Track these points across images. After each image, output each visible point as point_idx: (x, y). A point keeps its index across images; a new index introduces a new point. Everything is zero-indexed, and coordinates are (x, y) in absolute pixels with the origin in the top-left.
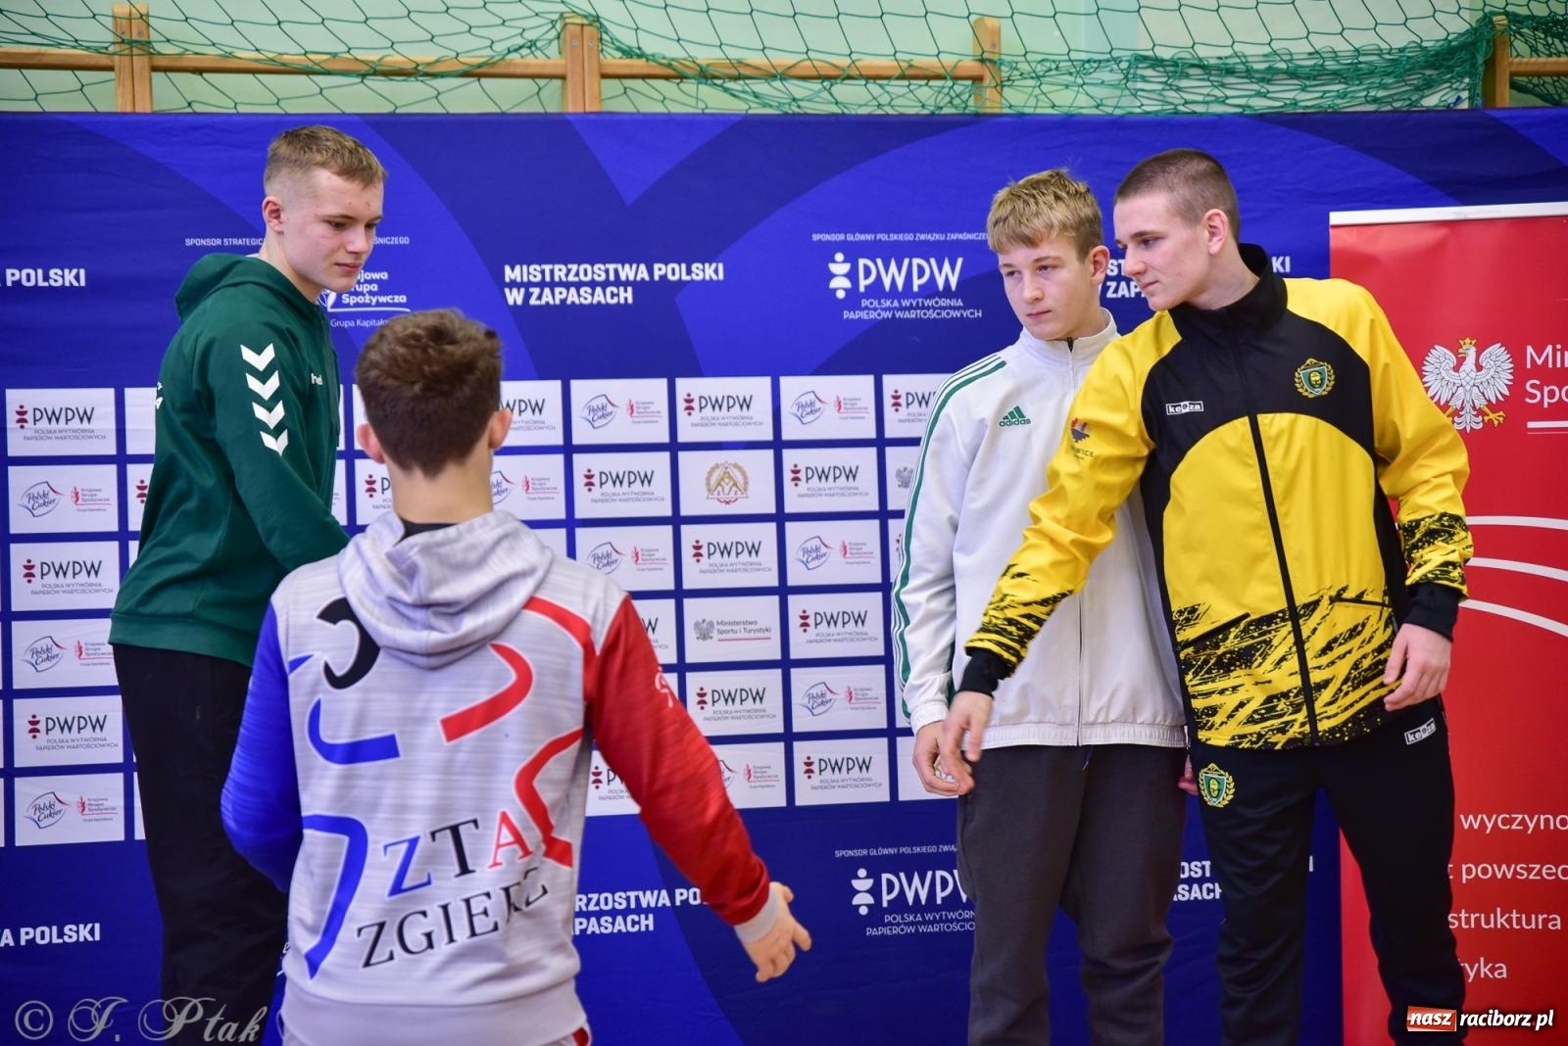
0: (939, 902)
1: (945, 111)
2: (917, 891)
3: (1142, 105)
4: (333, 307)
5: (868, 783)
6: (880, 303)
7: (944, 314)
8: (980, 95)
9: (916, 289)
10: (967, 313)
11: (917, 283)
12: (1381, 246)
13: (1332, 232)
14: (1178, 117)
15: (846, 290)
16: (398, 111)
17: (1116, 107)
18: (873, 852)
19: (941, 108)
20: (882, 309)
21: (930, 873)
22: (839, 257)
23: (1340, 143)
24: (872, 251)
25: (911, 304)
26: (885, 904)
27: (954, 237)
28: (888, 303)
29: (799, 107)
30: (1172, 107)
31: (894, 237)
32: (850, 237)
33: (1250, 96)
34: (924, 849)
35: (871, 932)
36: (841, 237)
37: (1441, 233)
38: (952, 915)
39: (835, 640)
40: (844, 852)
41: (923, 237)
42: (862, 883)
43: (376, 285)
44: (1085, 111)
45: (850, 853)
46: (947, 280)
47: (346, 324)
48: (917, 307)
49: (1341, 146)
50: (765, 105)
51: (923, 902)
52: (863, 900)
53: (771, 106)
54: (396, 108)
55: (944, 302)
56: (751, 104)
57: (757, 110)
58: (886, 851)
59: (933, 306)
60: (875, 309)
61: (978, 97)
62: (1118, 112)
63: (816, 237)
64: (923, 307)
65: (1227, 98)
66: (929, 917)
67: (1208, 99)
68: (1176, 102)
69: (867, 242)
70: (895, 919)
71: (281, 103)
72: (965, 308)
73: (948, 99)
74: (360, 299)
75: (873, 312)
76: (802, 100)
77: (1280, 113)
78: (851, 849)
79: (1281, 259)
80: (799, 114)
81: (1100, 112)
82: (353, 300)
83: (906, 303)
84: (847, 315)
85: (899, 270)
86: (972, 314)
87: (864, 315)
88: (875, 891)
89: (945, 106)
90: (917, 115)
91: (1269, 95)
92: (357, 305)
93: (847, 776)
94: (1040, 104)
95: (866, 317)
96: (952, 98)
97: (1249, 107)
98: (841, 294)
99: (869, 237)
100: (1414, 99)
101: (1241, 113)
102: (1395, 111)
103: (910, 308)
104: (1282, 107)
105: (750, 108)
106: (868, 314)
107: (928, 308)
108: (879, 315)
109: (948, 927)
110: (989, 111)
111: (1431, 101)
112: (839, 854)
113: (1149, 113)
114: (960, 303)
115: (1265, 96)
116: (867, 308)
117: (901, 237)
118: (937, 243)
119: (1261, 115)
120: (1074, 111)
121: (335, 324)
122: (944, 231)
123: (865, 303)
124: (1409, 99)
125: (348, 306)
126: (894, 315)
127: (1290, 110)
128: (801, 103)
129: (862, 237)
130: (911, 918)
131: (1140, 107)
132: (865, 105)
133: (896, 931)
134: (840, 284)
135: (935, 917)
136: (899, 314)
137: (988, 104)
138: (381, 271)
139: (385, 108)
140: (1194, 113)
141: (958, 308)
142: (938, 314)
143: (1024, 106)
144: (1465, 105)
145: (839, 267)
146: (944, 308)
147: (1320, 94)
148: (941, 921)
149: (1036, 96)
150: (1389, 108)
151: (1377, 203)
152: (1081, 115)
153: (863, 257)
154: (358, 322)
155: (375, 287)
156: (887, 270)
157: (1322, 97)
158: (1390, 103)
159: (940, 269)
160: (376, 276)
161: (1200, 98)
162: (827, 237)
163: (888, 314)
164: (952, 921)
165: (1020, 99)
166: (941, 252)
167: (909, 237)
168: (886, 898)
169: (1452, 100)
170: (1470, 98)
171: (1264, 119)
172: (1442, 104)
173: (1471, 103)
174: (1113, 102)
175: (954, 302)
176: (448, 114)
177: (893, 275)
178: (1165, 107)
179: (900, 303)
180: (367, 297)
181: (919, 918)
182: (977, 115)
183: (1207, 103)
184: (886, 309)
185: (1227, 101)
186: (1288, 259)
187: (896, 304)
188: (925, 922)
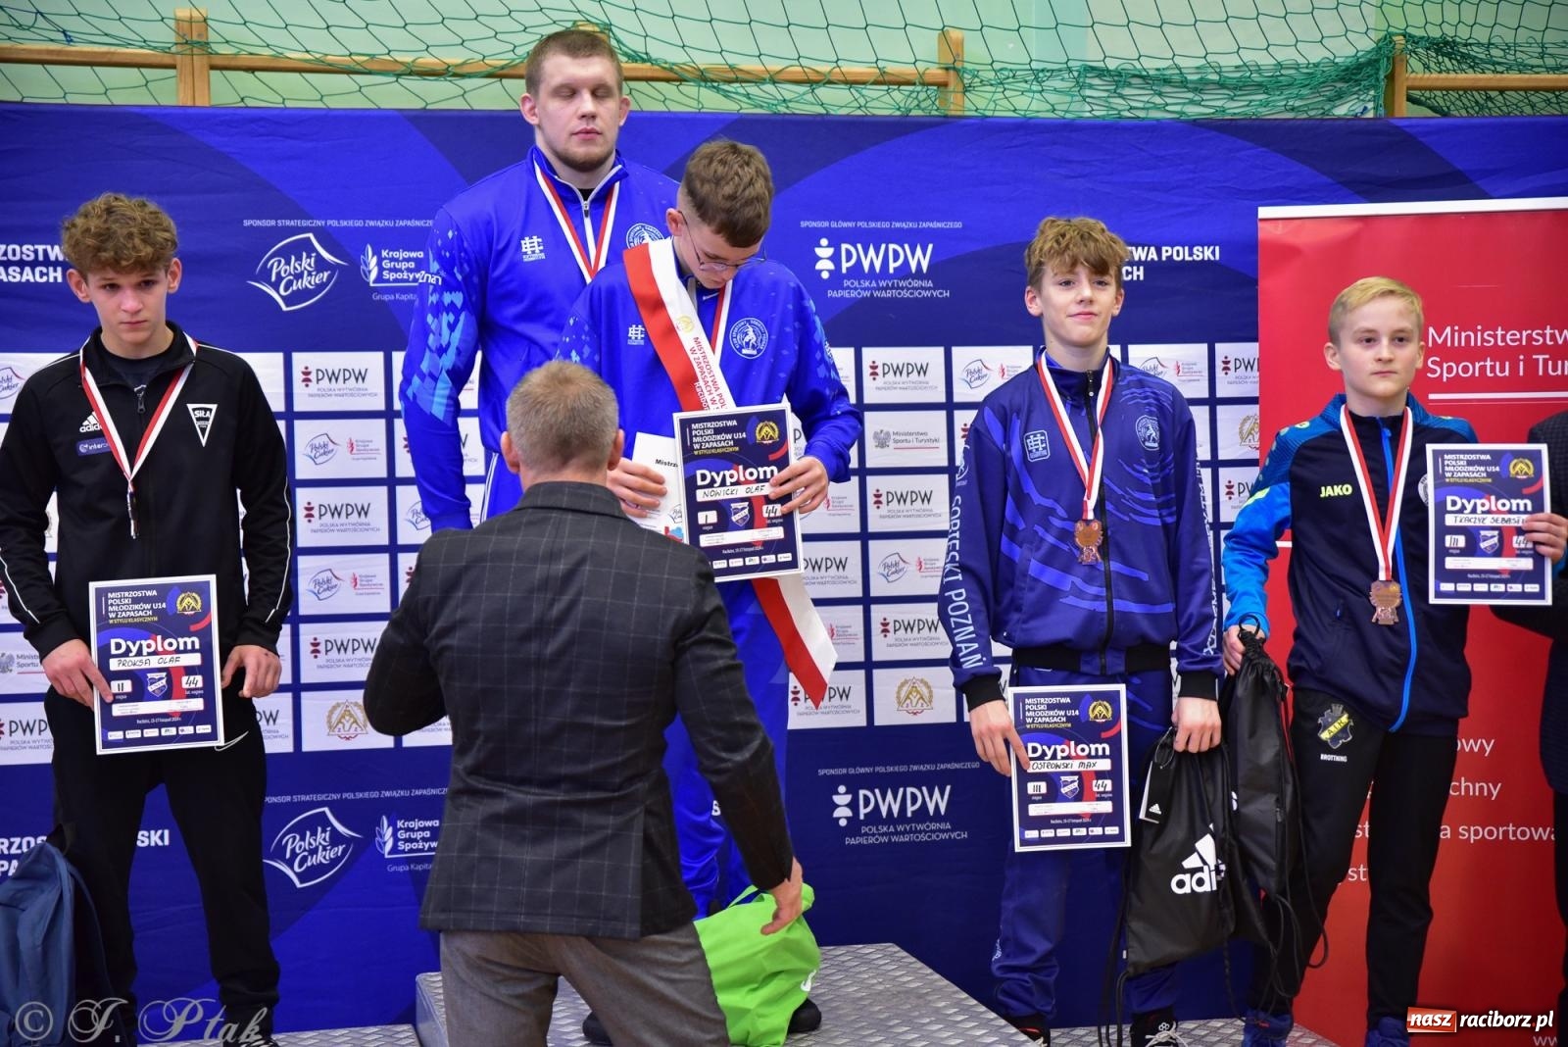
0: (909, 815)
1: (915, 113)
2: (890, 806)
3: (1093, 110)
4: (375, 282)
5: (847, 710)
6: (860, 284)
7: (916, 294)
8: (946, 100)
9: (891, 271)
10: (936, 293)
11: (892, 266)
12: (1303, 239)
13: (1260, 225)
14: (1122, 122)
15: (830, 271)
16: (428, 107)
17: (1066, 111)
18: (852, 771)
19: (910, 111)
20: (862, 289)
21: (901, 790)
22: (824, 242)
23: (1263, 146)
24: (853, 237)
25: (888, 285)
26: (862, 817)
27: (925, 225)
28: (867, 284)
29: (787, 107)
30: (1116, 112)
31: (872, 225)
32: (834, 225)
33: (1184, 104)
34: (896, 769)
35: (849, 841)
36: (826, 224)
37: (1355, 227)
38: (920, 827)
39: (819, 583)
40: (826, 771)
41: (898, 225)
42: (842, 798)
43: (413, 263)
44: (1040, 115)
45: (832, 772)
46: (919, 264)
47: (386, 298)
48: (893, 288)
49: (1264, 149)
50: (756, 107)
51: (896, 815)
52: (842, 813)
53: (762, 107)
54: (427, 104)
55: (916, 283)
56: (742, 104)
57: (748, 109)
58: (862, 770)
59: (906, 287)
60: (856, 289)
61: (945, 101)
62: (1068, 116)
63: (804, 224)
64: (898, 288)
65: (1167, 105)
66: (900, 828)
67: (1148, 105)
68: (1120, 108)
69: (848, 228)
70: (870, 830)
71: (325, 99)
72: (934, 289)
73: (916, 102)
74: (399, 276)
75: (853, 291)
76: (790, 101)
77: (1211, 119)
78: (833, 768)
79: (1212, 248)
80: (785, 114)
81: (1054, 116)
82: (392, 276)
83: (883, 284)
84: (831, 294)
85: (877, 253)
86: (941, 294)
87: (846, 294)
88: (853, 805)
89: (914, 108)
90: (890, 116)
91: (1203, 103)
92: (396, 280)
93: (829, 704)
94: (998, 108)
95: (847, 295)
96: (920, 102)
97: (1184, 113)
98: (825, 275)
99: (850, 224)
100: (1326, 108)
101: (1178, 118)
102: (1310, 119)
103: (886, 289)
104: (1213, 113)
105: (741, 108)
106: (849, 293)
107: (902, 288)
108: (859, 294)
109: (917, 837)
110: (953, 113)
111: (1342, 110)
112: (821, 772)
113: (1098, 117)
114: (930, 284)
115: (1200, 104)
116: (848, 288)
117: (879, 225)
118: (910, 230)
119: (1195, 120)
120: (1030, 114)
121: (376, 297)
122: (917, 219)
123: (847, 283)
124: (1322, 108)
125: (388, 281)
126: (872, 294)
127: (1219, 116)
128: (790, 105)
129: (845, 225)
130: (885, 829)
131: (1090, 112)
132: (846, 106)
133: (872, 840)
134: (825, 266)
135: (905, 829)
136: (877, 294)
137: (952, 107)
138: (418, 250)
139: (418, 105)
140: (1139, 117)
141: (929, 289)
142: (911, 294)
143: (985, 110)
144: (1370, 115)
145: (824, 251)
146: (916, 289)
147: (1246, 103)
148: (911, 832)
149: (994, 101)
150: (1305, 116)
151: (1293, 199)
152: (1038, 118)
153: (845, 242)
154: (397, 296)
155: (412, 265)
156: (866, 255)
157: (1248, 106)
158: (1306, 112)
159: (913, 254)
160: (413, 255)
161: (1141, 105)
162: (814, 224)
163: (867, 294)
164: (920, 832)
165: (981, 103)
166: (914, 239)
167: (886, 225)
168: (863, 811)
169: (1360, 110)
170: (1376, 108)
171: (1197, 125)
172: (1352, 113)
173: (1376, 113)
174: (1065, 107)
175: (925, 284)
176: (473, 110)
177: (872, 259)
178: (1110, 113)
179: (878, 284)
180: (405, 274)
181: (892, 829)
182: (946, 116)
183: (1148, 109)
184: (865, 289)
185: (1167, 108)
186: (1217, 248)
187: (874, 284)
188: (896, 833)
